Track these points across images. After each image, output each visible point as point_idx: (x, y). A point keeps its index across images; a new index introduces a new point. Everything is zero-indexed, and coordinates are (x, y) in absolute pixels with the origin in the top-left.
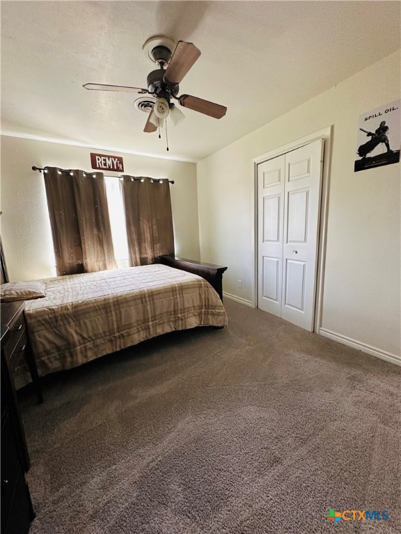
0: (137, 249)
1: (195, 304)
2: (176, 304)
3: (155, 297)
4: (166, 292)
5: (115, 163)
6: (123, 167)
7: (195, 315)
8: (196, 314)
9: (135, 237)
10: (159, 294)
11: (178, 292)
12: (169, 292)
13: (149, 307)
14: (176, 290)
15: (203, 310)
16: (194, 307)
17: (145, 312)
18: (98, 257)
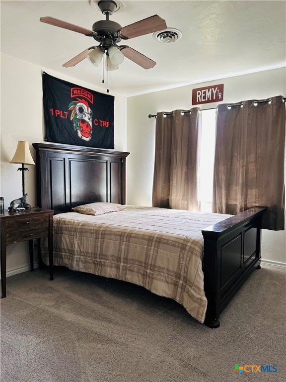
0: (224, 192)
1: (171, 268)
2: (147, 256)
3: (131, 239)
4: (142, 238)
5: (214, 92)
6: (222, 96)
7: (167, 282)
8: (169, 280)
9: (223, 177)
10: (136, 237)
11: (153, 243)
12: (146, 239)
13: (123, 247)
14: (152, 241)
15: (181, 282)
16: (168, 270)
17: (120, 250)
18: (184, 196)
